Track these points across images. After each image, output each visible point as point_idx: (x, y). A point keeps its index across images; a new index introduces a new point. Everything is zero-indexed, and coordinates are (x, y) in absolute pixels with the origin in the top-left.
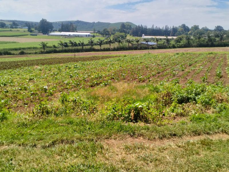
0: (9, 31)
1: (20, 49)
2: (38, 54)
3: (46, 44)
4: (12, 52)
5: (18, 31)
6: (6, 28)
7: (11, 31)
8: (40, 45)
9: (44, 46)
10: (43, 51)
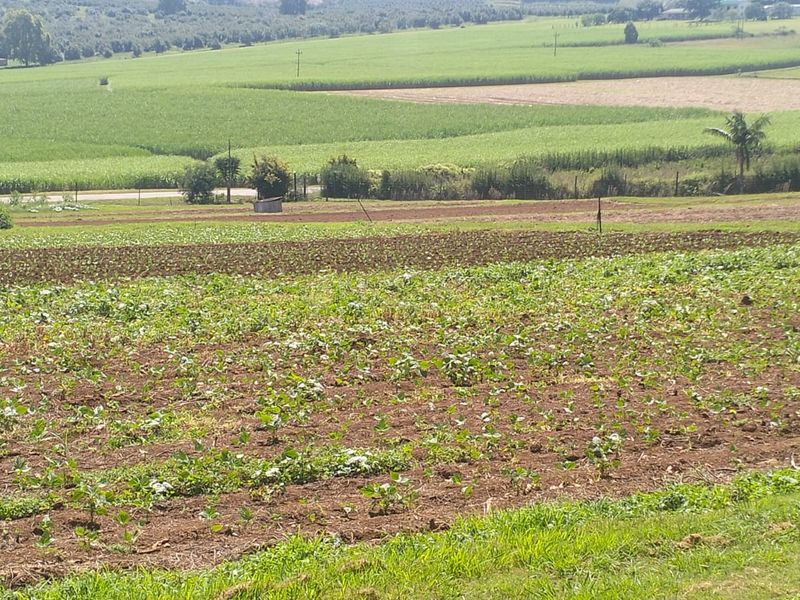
0: (725, 37)
1: (603, 160)
2: (704, 194)
3: (758, 126)
4: (555, 180)
5: (785, 34)
6: (720, 18)
7: (738, 34)
8: (715, 132)
9: (745, 138)
10: (736, 170)
